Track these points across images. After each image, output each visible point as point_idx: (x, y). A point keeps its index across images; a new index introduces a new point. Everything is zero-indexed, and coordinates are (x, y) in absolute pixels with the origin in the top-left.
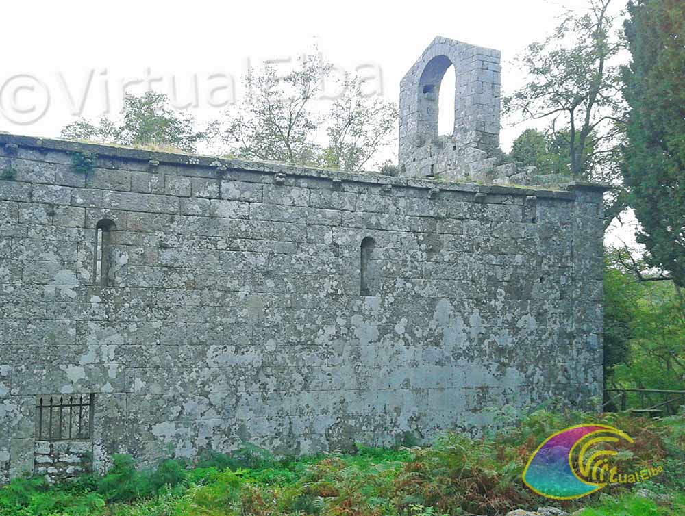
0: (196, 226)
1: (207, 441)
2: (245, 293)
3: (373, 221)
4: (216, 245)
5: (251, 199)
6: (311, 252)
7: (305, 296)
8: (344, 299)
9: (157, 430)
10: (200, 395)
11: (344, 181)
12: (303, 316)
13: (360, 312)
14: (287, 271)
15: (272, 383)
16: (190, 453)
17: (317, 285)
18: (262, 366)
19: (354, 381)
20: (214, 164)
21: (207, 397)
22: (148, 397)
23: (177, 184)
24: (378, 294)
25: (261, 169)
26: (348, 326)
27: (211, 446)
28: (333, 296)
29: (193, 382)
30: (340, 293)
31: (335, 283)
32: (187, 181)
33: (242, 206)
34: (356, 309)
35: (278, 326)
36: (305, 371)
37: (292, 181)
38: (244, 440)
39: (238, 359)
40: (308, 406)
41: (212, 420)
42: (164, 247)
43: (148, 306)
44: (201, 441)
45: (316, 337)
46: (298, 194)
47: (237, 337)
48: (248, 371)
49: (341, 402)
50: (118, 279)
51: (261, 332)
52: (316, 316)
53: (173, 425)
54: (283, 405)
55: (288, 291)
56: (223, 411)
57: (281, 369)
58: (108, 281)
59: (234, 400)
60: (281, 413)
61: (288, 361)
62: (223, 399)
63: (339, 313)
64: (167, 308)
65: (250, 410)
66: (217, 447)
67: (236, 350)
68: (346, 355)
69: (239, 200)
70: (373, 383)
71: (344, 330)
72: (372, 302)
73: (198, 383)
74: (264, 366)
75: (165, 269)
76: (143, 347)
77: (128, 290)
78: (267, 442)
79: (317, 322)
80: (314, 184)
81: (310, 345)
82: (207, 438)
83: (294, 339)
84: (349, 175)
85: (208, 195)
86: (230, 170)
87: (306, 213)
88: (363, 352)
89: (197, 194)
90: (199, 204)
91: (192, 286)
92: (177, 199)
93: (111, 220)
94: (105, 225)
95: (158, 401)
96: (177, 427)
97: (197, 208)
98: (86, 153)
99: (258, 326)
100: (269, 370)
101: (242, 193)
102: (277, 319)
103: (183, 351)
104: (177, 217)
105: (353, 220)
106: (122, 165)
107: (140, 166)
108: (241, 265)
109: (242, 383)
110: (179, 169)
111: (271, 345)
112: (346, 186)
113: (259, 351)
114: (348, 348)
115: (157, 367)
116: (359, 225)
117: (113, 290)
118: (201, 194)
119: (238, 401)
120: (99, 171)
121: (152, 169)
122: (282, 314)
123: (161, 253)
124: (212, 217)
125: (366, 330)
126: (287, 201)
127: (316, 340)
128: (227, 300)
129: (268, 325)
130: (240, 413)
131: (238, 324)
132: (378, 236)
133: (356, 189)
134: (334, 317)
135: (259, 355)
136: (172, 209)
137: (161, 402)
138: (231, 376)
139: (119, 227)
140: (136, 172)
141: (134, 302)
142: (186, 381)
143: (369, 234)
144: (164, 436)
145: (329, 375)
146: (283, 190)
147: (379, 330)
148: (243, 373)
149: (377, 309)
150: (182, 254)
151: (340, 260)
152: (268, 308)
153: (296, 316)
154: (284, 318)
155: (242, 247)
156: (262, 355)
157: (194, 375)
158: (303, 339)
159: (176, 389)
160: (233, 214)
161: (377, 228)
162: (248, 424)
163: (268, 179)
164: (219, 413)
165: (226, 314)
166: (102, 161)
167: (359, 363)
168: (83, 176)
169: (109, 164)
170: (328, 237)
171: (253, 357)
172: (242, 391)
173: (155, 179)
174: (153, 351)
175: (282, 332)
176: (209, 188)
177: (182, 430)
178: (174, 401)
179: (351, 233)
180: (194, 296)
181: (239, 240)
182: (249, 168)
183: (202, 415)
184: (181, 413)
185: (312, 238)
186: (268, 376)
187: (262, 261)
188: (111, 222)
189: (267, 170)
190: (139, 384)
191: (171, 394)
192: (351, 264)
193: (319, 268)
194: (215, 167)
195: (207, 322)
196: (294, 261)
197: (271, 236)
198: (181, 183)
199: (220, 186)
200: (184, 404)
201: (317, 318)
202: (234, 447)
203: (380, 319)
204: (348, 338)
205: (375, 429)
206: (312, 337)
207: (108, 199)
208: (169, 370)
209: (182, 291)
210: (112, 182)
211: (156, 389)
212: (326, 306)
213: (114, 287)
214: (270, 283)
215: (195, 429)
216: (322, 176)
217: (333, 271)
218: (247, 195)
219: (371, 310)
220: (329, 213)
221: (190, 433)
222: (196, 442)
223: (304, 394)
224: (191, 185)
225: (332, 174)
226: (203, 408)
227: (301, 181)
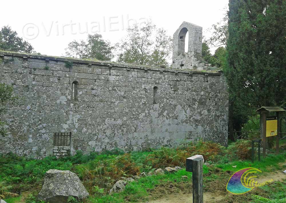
0: (103, 83)
1: (105, 147)
2: (117, 103)
3: (157, 82)
4: (108, 89)
5: (120, 75)
6: (138, 91)
7: (136, 104)
8: (148, 105)
9: (90, 143)
10: (103, 133)
11: (148, 70)
12: (135, 110)
13: (153, 109)
14: (130, 96)
15: (125, 130)
16: (100, 150)
17: (139, 101)
18: (122, 125)
19: (150, 130)
20: (108, 65)
21: (105, 133)
22: (87, 133)
23: (97, 71)
24: (158, 104)
25: (123, 66)
26: (149, 113)
27: (106, 148)
28: (144, 104)
29: (101, 129)
30: (146, 103)
31: (145, 100)
32: (100, 70)
33: (117, 77)
34: (151, 108)
35: (127, 113)
36: (135, 126)
37: (132, 70)
38: (116, 147)
39: (115, 123)
40: (136, 137)
41: (107, 140)
42: (93, 89)
43: (88, 106)
44: (103, 147)
45: (139, 116)
46: (134, 73)
47: (115, 116)
48: (118, 126)
49: (146, 136)
50: (79, 99)
51: (122, 115)
52: (139, 110)
53: (95, 142)
54: (128, 136)
55: (131, 102)
56: (110, 138)
57: (128, 125)
58: (76, 99)
59: (113, 135)
60: (128, 139)
61: (130, 123)
62: (110, 134)
63: (146, 109)
64: (94, 107)
65: (118, 137)
66: (108, 148)
67: (114, 120)
68: (148, 122)
69: (116, 75)
70: (156, 130)
71: (148, 114)
72: (156, 106)
73: (103, 130)
74: (123, 125)
75: (93, 96)
76: (86, 119)
77: (82, 102)
78: (123, 147)
79: (139, 112)
80: (139, 71)
81: (137, 119)
82: (105, 146)
83: (132, 117)
84: (150, 68)
85: (106, 74)
86: (113, 66)
87: (137, 79)
88: (153, 121)
89: (103, 74)
90: (104, 77)
91: (101, 101)
92: (97, 75)
93: (77, 81)
94: (75, 83)
95: (90, 135)
96: (96, 142)
97: (103, 78)
98: (70, 62)
99: (121, 113)
100: (124, 126)
101: (117, 73)
102: (127, 111)
103: (98, 120)
104: (97, 80)
105: (151, 81)
106: (81, 65)
107: (86, 65)
108: (116, 95)
109: (116, 130)
110: (98, 66)
111: (125, 118)
112: (149, 71)
113: (121, 120)
114: (149, 119)
115: (90, 125)
116: (153, 83)
117: (77, 102)
118: (105, 74)
119: (114, 135)
120: (73, 67)
121: (89, 66)
122: (129, 109)
123: (92, 91)
124: (108, 80)
125: (154, 114)
126: (131, 76)
127: (139, 117)
128: (112, 105)
129: (124, 112)
130: (115, 139)
131: (115, 112)
132: (159, 86)
133: (152, 72)
134: (145, 110)
135: (121, 121)
136: (95, 78)
137: (91, 135)
138: (113, 127)
139: (79, 83)
140: (85, 67)
141: (83, 105)
142: (99, 129)
143: (156, 86)
144: (92, 145)
145: (143, 127)
146: (130, 73)
147: (158, 114)
148: (116, 127)
149: (158, 108)
150: (98, 91)
151: (147, 93)
152: (124, 107)
153: (133, 110)
154: (129, 111)
155: (116, 89)
156: (122, 121)
157: (101, 127)
158: (135, 117)
159: (96, 131)
160: (114, 80)
161: (158, 84)
162: (118, 142)
163: (125, 69)
164: (109, 138)
165: (112, 109)
166: (75, 64)
167: (152, 124)
168: (69, 68)
169: (76, 65)
170: (143, 86)
171: (119, 122)
172: (116, 132)
173: (90, 69)
174: (89, 120)
175: (129, 115)
176: (107, 72)
177: (97, 143)
178: (95, 135)
179: (150, 85)
180: (102, 104)
181: (116, 87)
182: (119, 66)
183: (104, 139)
184: (97, 138)
185: (138, 87)
186: (124, 128)
187: (123, 93)
188: (77, 82)
189: (124, 67)
190: (85, 130)
191: (94, 132)
192: (150, 94)
193: (140, 96)
194: (109, 66)
195: (106, 111)
196: (132, 94)
197: (126, 86)
198: (98, 70)
199: (110, 71)
200: (98, 136)
201: (139, 111)
202: (113, 149)
203: (159, 111)
204: (149, 117)
205: (157, 144)
206: (138, 116)
207: (76, 75)
208: (94, 125)
209: (98, 102)
210: (77, 70)
211: (90, 131)
212: (142, 107)
213: (78, 101)
214: (125, 100)
215: (102, 143)
216: (141, 68)
217: (145, 96)
218: (118, 74)
219: (156, 108)
220: (144, 79)
221: (100, 144)
222: (102, 147)
223: (135, 133)
224: (101, 71)
225: (145, 68)
226: (104, 137)
227: (135, 70)
